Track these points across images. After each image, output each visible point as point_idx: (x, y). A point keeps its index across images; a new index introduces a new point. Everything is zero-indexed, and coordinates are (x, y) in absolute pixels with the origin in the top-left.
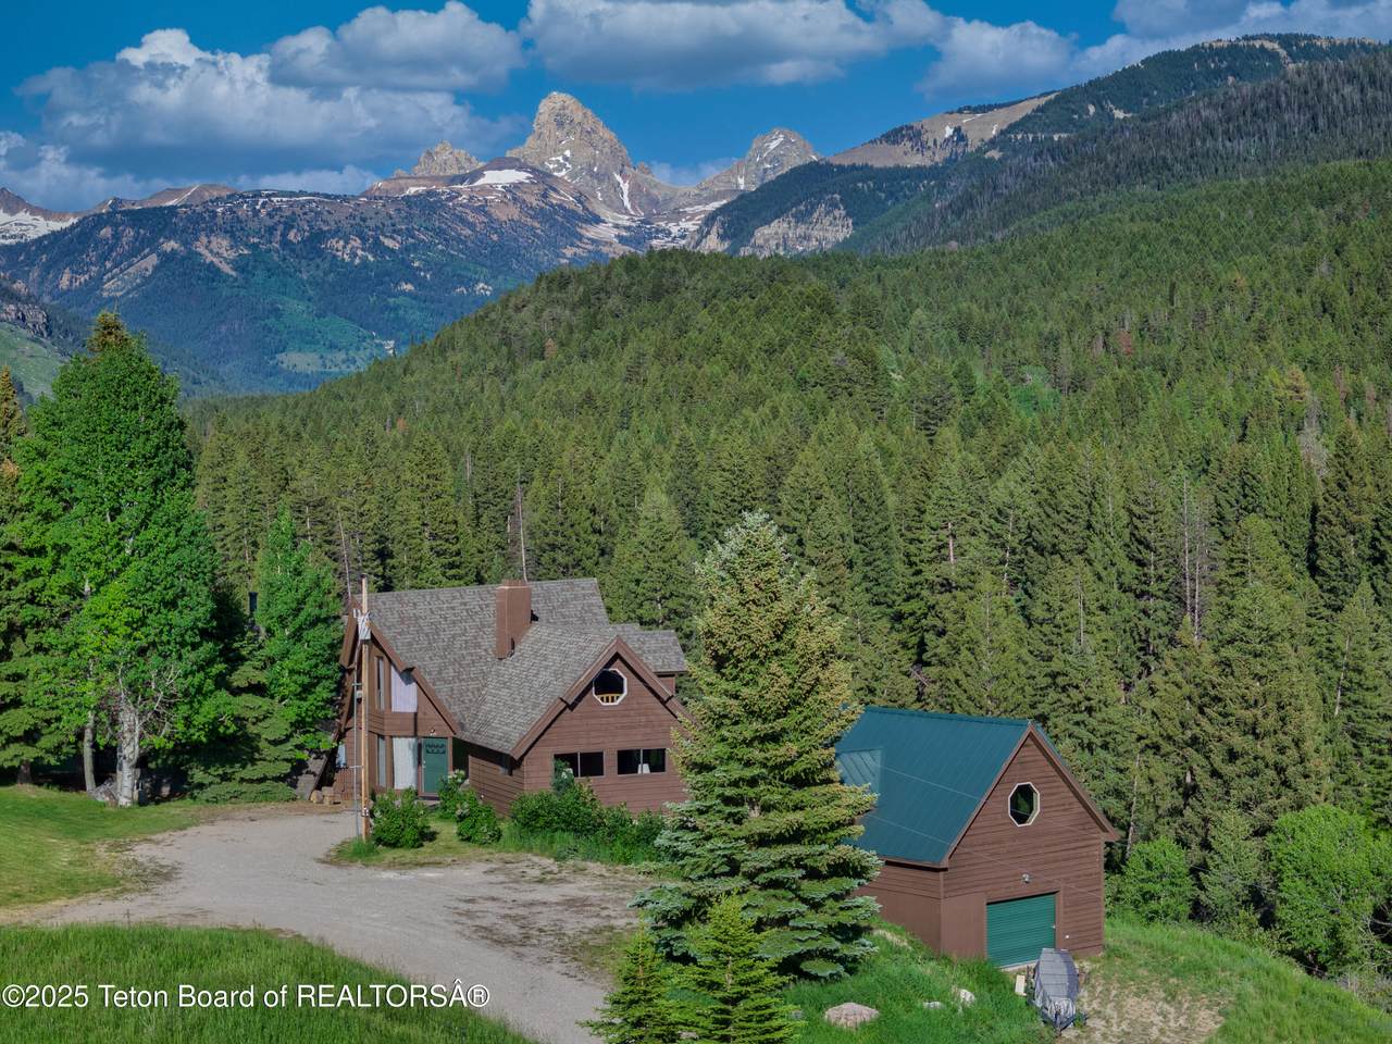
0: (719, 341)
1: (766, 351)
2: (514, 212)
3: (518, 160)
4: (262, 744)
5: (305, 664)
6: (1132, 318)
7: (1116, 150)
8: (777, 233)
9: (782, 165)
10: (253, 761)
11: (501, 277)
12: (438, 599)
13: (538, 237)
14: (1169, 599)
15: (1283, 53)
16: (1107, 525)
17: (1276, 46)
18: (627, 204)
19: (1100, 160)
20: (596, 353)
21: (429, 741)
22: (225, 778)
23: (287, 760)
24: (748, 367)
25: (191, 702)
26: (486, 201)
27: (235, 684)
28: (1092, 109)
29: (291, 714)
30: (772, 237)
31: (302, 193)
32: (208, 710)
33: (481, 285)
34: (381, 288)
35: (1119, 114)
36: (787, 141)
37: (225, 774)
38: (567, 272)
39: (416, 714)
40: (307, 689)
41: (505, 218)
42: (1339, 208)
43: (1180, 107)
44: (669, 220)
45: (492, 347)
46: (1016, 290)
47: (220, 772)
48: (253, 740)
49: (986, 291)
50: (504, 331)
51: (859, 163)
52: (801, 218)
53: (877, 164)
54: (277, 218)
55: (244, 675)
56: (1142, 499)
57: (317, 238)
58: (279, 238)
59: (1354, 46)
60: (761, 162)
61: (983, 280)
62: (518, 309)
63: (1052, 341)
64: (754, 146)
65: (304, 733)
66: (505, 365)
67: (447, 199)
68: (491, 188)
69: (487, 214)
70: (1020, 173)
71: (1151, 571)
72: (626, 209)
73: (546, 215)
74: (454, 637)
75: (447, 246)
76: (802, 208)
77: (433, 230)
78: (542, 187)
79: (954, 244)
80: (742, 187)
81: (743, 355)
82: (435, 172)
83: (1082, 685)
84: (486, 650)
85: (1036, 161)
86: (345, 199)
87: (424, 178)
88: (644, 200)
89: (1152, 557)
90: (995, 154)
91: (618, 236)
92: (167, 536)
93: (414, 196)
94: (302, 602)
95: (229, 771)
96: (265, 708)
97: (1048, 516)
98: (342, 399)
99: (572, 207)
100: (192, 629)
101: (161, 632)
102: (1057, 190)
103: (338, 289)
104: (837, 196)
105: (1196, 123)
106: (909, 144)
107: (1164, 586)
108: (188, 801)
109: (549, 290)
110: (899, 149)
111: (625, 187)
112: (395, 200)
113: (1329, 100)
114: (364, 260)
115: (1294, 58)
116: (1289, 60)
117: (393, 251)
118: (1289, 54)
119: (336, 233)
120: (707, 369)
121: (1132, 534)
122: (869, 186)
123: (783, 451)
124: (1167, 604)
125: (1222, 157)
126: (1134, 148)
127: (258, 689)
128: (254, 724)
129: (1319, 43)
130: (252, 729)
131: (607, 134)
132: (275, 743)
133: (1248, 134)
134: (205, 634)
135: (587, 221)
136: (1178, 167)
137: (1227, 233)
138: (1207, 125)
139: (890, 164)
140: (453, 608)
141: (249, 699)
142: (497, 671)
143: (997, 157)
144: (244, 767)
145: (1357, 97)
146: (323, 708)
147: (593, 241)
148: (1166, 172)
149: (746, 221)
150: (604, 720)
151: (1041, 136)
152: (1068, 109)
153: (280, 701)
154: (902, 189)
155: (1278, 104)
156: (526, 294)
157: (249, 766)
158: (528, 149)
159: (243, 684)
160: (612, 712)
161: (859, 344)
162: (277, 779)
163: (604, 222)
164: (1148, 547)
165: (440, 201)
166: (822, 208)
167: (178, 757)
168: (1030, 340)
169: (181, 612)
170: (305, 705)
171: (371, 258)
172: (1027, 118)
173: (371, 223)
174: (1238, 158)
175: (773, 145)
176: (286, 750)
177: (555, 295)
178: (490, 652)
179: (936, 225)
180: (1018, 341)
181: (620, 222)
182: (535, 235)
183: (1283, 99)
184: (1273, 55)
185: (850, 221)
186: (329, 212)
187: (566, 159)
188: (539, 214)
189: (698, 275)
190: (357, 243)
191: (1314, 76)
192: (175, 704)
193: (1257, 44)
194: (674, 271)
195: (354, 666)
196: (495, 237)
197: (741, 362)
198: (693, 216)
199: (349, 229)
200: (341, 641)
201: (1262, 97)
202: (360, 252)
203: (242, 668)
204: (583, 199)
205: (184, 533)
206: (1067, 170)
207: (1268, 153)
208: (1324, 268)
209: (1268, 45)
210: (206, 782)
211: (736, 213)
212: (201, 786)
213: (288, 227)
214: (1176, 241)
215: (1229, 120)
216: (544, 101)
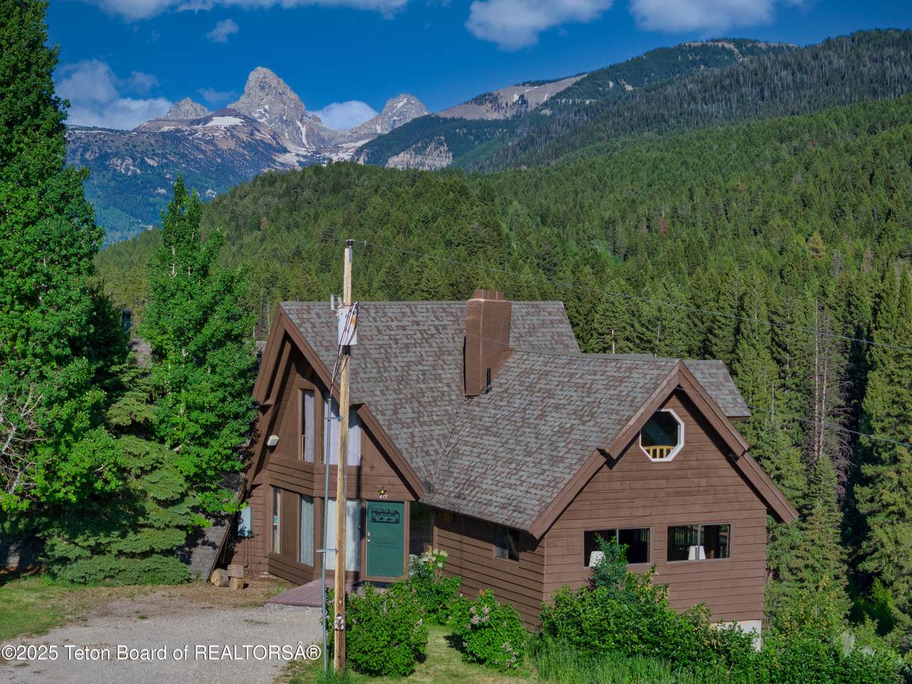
0: (389, 215)
1: (423, 222)
2: (231, 144)
3: (235, 110)
4: (150, 505)
5: (211, 396)
6: (666, 210)
7: (630, 109)
8: (402, 161)
9: (405, 118)
10: (136, 528)
11: (223, 186)
12: (385, 315)
13: (247, 161)
14: (799, 391)
15: (736, 51)
16: (753, 331)
17: (732, 46)
18: (305, 141)
19: (620, 116)
20: (297, 225)
21: (377, 506)
22: (97, 550)
23: (181, 527)
24: (410, 232)
25: (57, 444)
26: (214, 136)
27: (114, 421)
28: (611, 84)
29: (188, 465)
30: (399, 161)
31: (95, 128)
32: (80, 457)
33: (210, 191)
34: (144, 191)
35: (629, 88)
36: (409, 102)
37: (99, 544)
38: (275, 175)
39: (359, 468)
40: (211, 431)
41: (226, 148)
42: (795, 143)
43: (671, 83)
44: (332, 152)
45: (225, 222)
46: (576, 193)
47: (92, 542)
48: (136, 499)
49: (555, 192)
50: (233, 212)
51: (457, 116)
52: (419, 151)
53: (468, 117)
54: (78, 144)
55: (127, 408)
56: (781, 311)
57: (104, 157)
58: (79, 157)
59: (782, 48)
60: (392, 116)
61: (553, 187)
62: (241, 198)
63: (609, 224)
64: (388, 105)
65: (204, 490)
66: (234, 234)
67: (189, 135)
68: (217, 128)
69: (215, 145)
70: (565, 124)
71: (787, 367)
72: (304, 144)
73: (253, 146)
74: (408, 365)
75: (188, 165)
76: (420, 145)
77: (179, 154)
78: (250, 128)
79: (524, 167)
80: (379, 132)
81: (407, 224)
82: (182, 117)
83: (772, 456)
84: (448, 385)
85: (576, 116)
86: (123, 132)
87: (173, 120)
88: (316, 139)
89: (788, 357)
90: (547, 112)
91: (298, 162)
92: (26, 199)
93: (167, 132)
94: (208, 311)
95: (104, 540)
96: (154, 455)
97: (696, 325)
98: (123, 255)
99: (269, 142)
100: (58, 335)
101: (14, 338)
102: (591, 134)
103: (117, 191)
104: (442, 138)
105: (684, 92)
106: (490, 105)
107: (797, 380)
108: (45, 580)
109: (263, 186)
110: (483, 108)
111: (303, 130)
112: (155, 134)
113: (772, 80)
114: (134, 172)
115: (744, 54)
116: (740, 55)
117: (153, 167)
118: (740, 52)
119: (116, 155)
120: (381, 233)
121: (773, 340)
122: (463, 132)
123: (463, 280)
124: (799, 395)
125: (701, 115)
126: (643, 108)
127: (143, 429)
128: (138, 477)
129: (759, 46)
130: (135, 484)
131: (293, 95)
132: (166, 504)
133: (718, 100)
134: (76, 347)
135: (278, 151)
136: (672, 121)
137: (720, 157)
138: (690, 94)
139: (477, 117)
140: (404, 328)
141: (131, 442)
142: (469, 413)
143: (548, 114)
144: (123, 536)
145: (790, 78)
146: (228, 458)
147: (282, 164)
148: (664, 124)
149: (382, 152)
150: (652, 484)
151: (578, 101)
152: (595, 84)
153: (172, 447)
154: (485, 134)
155: (738, 81)
156: (247, 188)
157: (131, 535)
158: (241, 104)
159: (126, 421)
160: (664, 473)
161: (489, 218)
162: (168, 553)
163: (289, 152)
164: (785, 349)
165: (184, 136)
166: (433, 145)
167: (32, 521)
168: (596, 223)
169: (43, 312)
170: (206, 452)
171: (139, 172)
172: (569, 89)
173: (139, 149)
174: (712, 117)
175: (400, 105)
176: (179, 514)
177: (266, 189)
178: (454, 388)
179: (509, 156)
180: (587, 224)
181: (300, 153)
182: (245, 159)
183: (741, 78)
184: (730, 53)
185: (451, 154)
186: (112, 141)
187: (266, 111)
188: (248, 146)
189: (365, 177)
190: (130, 161)
191: (761, 64)
192: (31, 446)
193: (720, 45)
194: (348, 175)
195: (271, 401)
196: (219, 160)
197: (405, 228)
198: (347, 149)
199: (124, 153)
200: (255, 367)
201: (727, 76)
202: (131, 167)
203: (124, 400)
204: (276, 137)
205: (51, 195)
206: (598, 121)
207: (731, 113)
208: (798, 177)
209: (727, 46)
210: (71, 556)
211: (376, 147)
212: (64, 561)
213: (85, 150)
214: (685, 163)
215: (705, 91)
216: (252, 73)
